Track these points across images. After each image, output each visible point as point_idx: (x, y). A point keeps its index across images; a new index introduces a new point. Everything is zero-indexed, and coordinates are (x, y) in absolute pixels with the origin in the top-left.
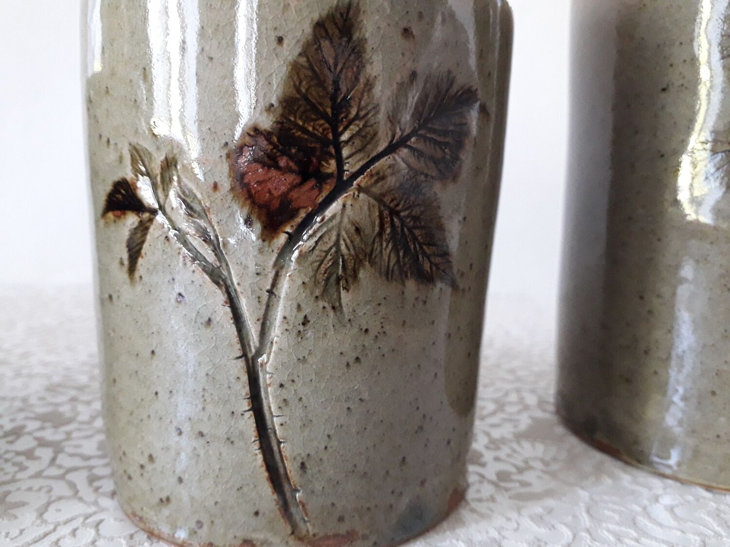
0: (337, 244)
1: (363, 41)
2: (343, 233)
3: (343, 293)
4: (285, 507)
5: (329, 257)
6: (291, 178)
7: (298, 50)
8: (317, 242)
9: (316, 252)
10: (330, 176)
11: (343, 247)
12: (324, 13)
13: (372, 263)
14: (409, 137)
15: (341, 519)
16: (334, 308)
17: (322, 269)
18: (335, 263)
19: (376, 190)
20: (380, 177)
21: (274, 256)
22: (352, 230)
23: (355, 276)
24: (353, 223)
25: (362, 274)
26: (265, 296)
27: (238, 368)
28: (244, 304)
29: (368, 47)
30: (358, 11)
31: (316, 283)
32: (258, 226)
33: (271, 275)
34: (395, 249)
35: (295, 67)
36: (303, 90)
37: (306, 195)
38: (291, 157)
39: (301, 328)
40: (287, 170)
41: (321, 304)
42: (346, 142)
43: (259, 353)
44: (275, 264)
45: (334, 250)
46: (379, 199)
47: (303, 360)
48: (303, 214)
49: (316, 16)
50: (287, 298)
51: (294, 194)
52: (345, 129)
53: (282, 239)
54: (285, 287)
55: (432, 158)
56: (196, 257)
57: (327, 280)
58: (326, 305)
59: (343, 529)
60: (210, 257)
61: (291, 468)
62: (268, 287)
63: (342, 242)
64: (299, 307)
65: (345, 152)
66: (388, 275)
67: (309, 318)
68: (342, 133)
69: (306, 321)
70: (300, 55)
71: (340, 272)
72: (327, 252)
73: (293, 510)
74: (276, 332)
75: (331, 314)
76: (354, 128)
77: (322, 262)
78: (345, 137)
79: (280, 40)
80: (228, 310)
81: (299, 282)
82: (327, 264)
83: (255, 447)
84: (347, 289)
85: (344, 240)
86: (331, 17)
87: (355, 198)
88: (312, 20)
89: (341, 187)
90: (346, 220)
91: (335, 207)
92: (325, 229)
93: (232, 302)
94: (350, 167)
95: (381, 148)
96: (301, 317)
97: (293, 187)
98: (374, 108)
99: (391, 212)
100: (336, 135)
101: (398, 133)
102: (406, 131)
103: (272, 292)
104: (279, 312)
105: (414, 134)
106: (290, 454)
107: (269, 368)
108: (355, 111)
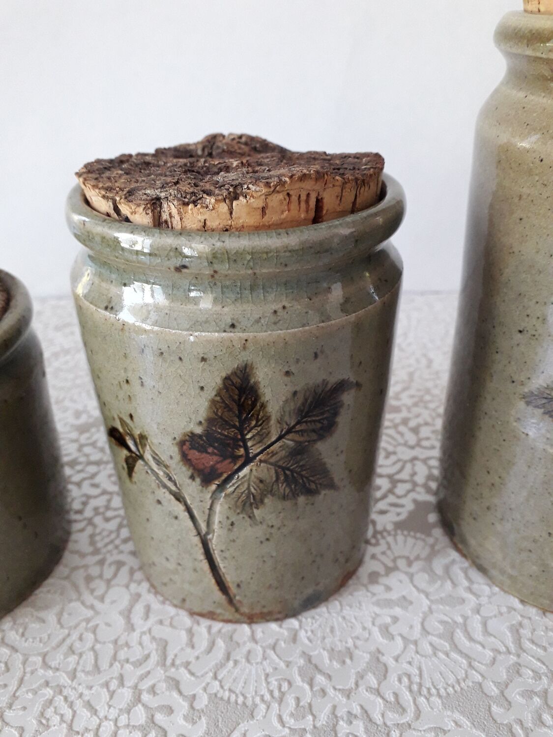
0: (248, 488)
1: (257, 383)
2: (252, 483)
3: (255, 511)
4: (231, 601)
5: (244, 495)
6: (216, 458)
7: (214, 393)
8: (235, 489)
9: (235, 493)
10: (241, 456)
11: (253, 490)
12: (229, 372)
13: (273, 495)
14: (294, 427)
15: (263, 607)
16: (250, 517)
17: (240, 500)
18: (248, 497)
19: (273, 460)
20: (274, 454)
21: (210, 495)
22: (258, 482)
23: (262, 502)
24: (258, 478)
25: (266, 501)
26: (207, 512)
27: (197, 540)
28: (196, 513)
29: (261, 386)
30: (252, 368)
31: (237, 507)
32: (198, 480)
33: (209, 502)
34: (289, 485)
35: (213, 402)
36: (220, 414)
37: (226, 466)
38: (215, 448)
39: (230, 527)
40: (213, 454)
41: (241, 516)
42: (250, 439)
43: (207, 533)
44: (211, 497)
45: (247, 491)
46: (274, 464)
47: (233, 541)
48: (225, 475)
49: (224, 375)
50: (220, 513)
51: (218, 466)
52: (249, 432)
53: (214, 487)
54: (218, 508)
55: (314, 431)
56: (165, 486)
57: (244, 505)
58: (245, 516)
59: (264, 610)
60: (174, 488)
61: (231, 586)
62: (209, 507)
63: (251, 488)
64: (228, 518)
65: (249, 444)
66: (284, 498)
67: (235, 522)
68: (247, 434)
69: (232, 524)
70: (216, 395)
71: (252, 501)
72: (242, 493)
73: (236, 603)
74: (216, 526)
75: (248, 519)
76: (254, 432)
77: (239, 498)
78: (248, 436)
79: (202, 388)
80: (186, 514)
81: (226, 506)
82: (244, 497)
83: (210, 576)
84: (257, 508)
85: (253, 487)
86: (234, 373)
87: (258, 466)
88: (222, 376)
89: (248, 460)
90: (253, 477)
91: (246, 470)
92: (240, 483)
93: (189, 510)
94: (253, 451)
95: (273, 439)
96: (229, 522)
97: (218, 462)
98: (268, 418)
99: (284, 469)
100: (243, 435)
101: (286, 427)
102: (293, 423)
103: (211, 509)
104: (217, 519)
105: (298, 423)
106: (230, 578)
107: (214, 541)
108: (254, 423)
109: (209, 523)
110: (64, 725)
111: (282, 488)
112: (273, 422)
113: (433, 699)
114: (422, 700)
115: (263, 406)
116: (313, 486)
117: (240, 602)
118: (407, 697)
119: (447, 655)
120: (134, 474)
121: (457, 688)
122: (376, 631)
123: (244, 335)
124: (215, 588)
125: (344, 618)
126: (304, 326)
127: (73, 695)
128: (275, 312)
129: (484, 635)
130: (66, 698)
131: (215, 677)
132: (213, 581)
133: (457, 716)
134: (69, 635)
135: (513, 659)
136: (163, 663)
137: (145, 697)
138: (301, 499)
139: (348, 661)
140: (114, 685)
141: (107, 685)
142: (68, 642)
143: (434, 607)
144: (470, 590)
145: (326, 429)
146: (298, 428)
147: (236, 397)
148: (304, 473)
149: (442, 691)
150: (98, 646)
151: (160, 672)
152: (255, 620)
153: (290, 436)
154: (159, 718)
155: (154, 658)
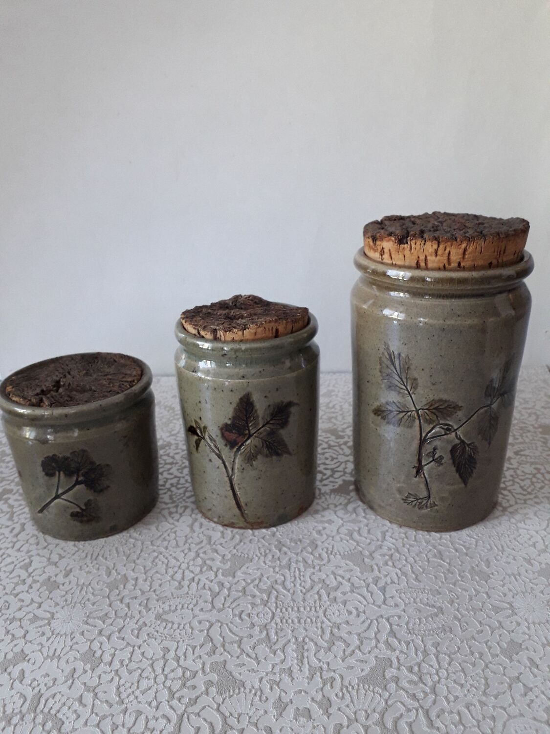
1: (253, 401)
2: (252, 448)
3: (253, 462)
4: (242, 514)
6: (236, 435)
7: (235, 405)
8: (244, 451)
9: (244, 453)
10: (246, 434)
13: (261, 454)
15: (259, 518)
16: (251, 465)
18: (250, 455)
19: (261, 436)
20: (261, 433)
21: (233, 454)
22: (254, 447)
23: (256, 457)
24: (254, 445)
25: (259, 457)
26: (232, 463)
27: (227, 479)
28: (227, 464)
29: (255, 402)
30: (251, 395)
31: (245, 460)
32: (228, 447)
33: (233, 458)
34: (268, 450)
35: (235, 409)
36: (238, 415)
37: (240, 439)
38: (236, 430)
39: (242, 471)
40: (236, 433)
41: (247, 465)
43: (232, 475)
45: (249, 452)
46: (262, 439)
47: (243, 478)
48: (240, 444)
49: (240, 397)
50: (238, 463)
51: (237, 439)
52: (250, 423)
53: (235, 449)
54: (237, 461)
55: (278, 424)
56: (214, 451)
57: (248, 459)
58: (249, 465)
59: (259, 521)
60: (217, 452)
61: (243, 504)
63: (251, 450)
64: (241, 466)
65: (250, 428)
66: (267, 456)
69: (243, 469)
71: (252, 457)
73: (245, 515)
74: (236, 471)
75: (250, 467)
76: (253, 423)
77: (246, 455)
78: (250, 425)
79: (231, 403)
80: (223, 465)
81: (241, 459)
82: (248, 455)
83: (233, 499)
86: (244, 396)
87: (254, 439)
89: (250, 436)
90: (252, 445)
91: (249, 441)
92: (246, 447)
93: (224, 463)
94: (252, 432)
95: (261, 427)
97: (237, 437)
98: (258, 417)
99: (266, 441)
100: (248, 424)
101: (266, 421)
102: (269, 420)
103: (234, 461)
104: (236, 466)
105: (271, 420)
106: (242, 501)
107: (235, 480)
108: (252, 418)
109: (233, 469)
110: (164, 565)
111: (265, 451)
112: (260, 418)
113: (337, 556)
114: (332, 557)
115: (256, 411)
116: (280, 452)
117: (246, 514)
118: (325, 555)
119: (348, 541)
120: (199, 448)
121: (350, 552)
122: (314, 533)
123: (248, 381)
124: (236, 506)
125: (299, 528)
126: (272, 377)
127: (167, 555)
128: (260, 372)
129: (367, 534)
130: (164, 556)
131: (235, 548)
132: (234, 502)
133: (348, 562)
134: (163, 534)
135: (379, 543)
136: (209, 543)
137: (201, 555)
138: (274, 457)
139: (299, 543)
140: (186, 551)
141: (183, 551)
142: (163, 537)
143: (345, 524)
144: (365, 517)
145: (284, 424)
146: (271, 422)
147: (245, 407)
148: (274, 444)
149: (342, 554)
150: (177, 538)
151: (208, 546)
152: (254, 527)
153: (268, 425)
154: (208, 562)
155: (205, 542)
